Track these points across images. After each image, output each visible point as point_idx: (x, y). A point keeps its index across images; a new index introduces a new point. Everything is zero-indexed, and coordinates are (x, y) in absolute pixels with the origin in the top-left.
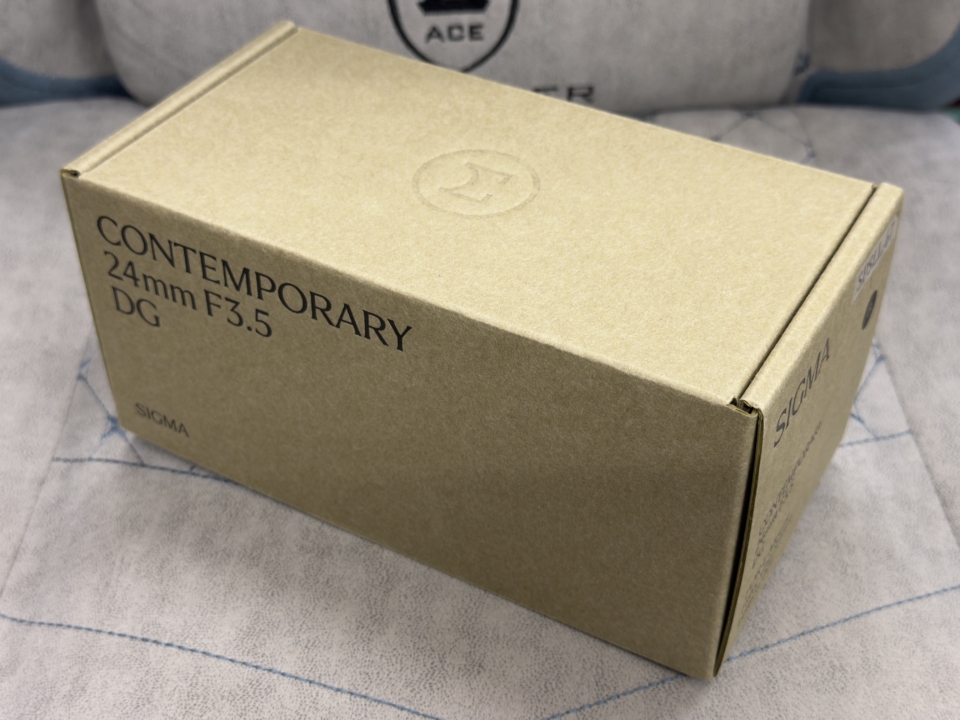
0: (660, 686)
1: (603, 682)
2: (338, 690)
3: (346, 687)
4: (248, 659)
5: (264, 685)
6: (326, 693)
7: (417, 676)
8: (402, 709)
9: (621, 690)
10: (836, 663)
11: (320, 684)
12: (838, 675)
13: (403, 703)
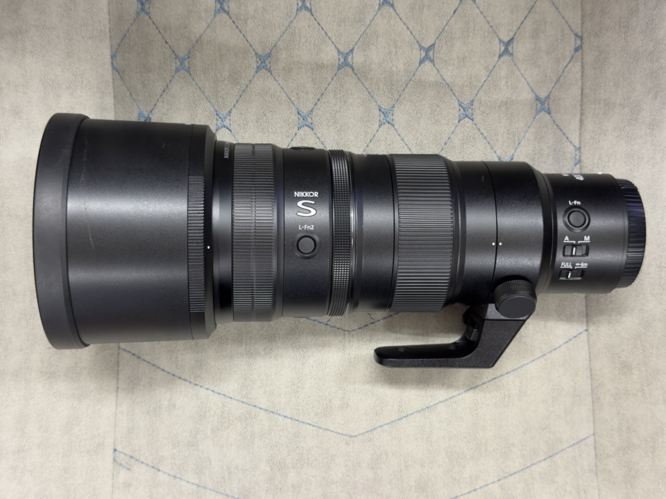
0: (426, 410)
1: (401, 409)
2: (285, 417)
3: (289, 416)
4: (245, 400)
5: (253, 414)
6: (280, 418)
7: (320, 410)
8: (314, 426)
9: (410, 412)
10: (507, 393)
11: (277, 414)
12: (507, 399)
13: (314, 424)
